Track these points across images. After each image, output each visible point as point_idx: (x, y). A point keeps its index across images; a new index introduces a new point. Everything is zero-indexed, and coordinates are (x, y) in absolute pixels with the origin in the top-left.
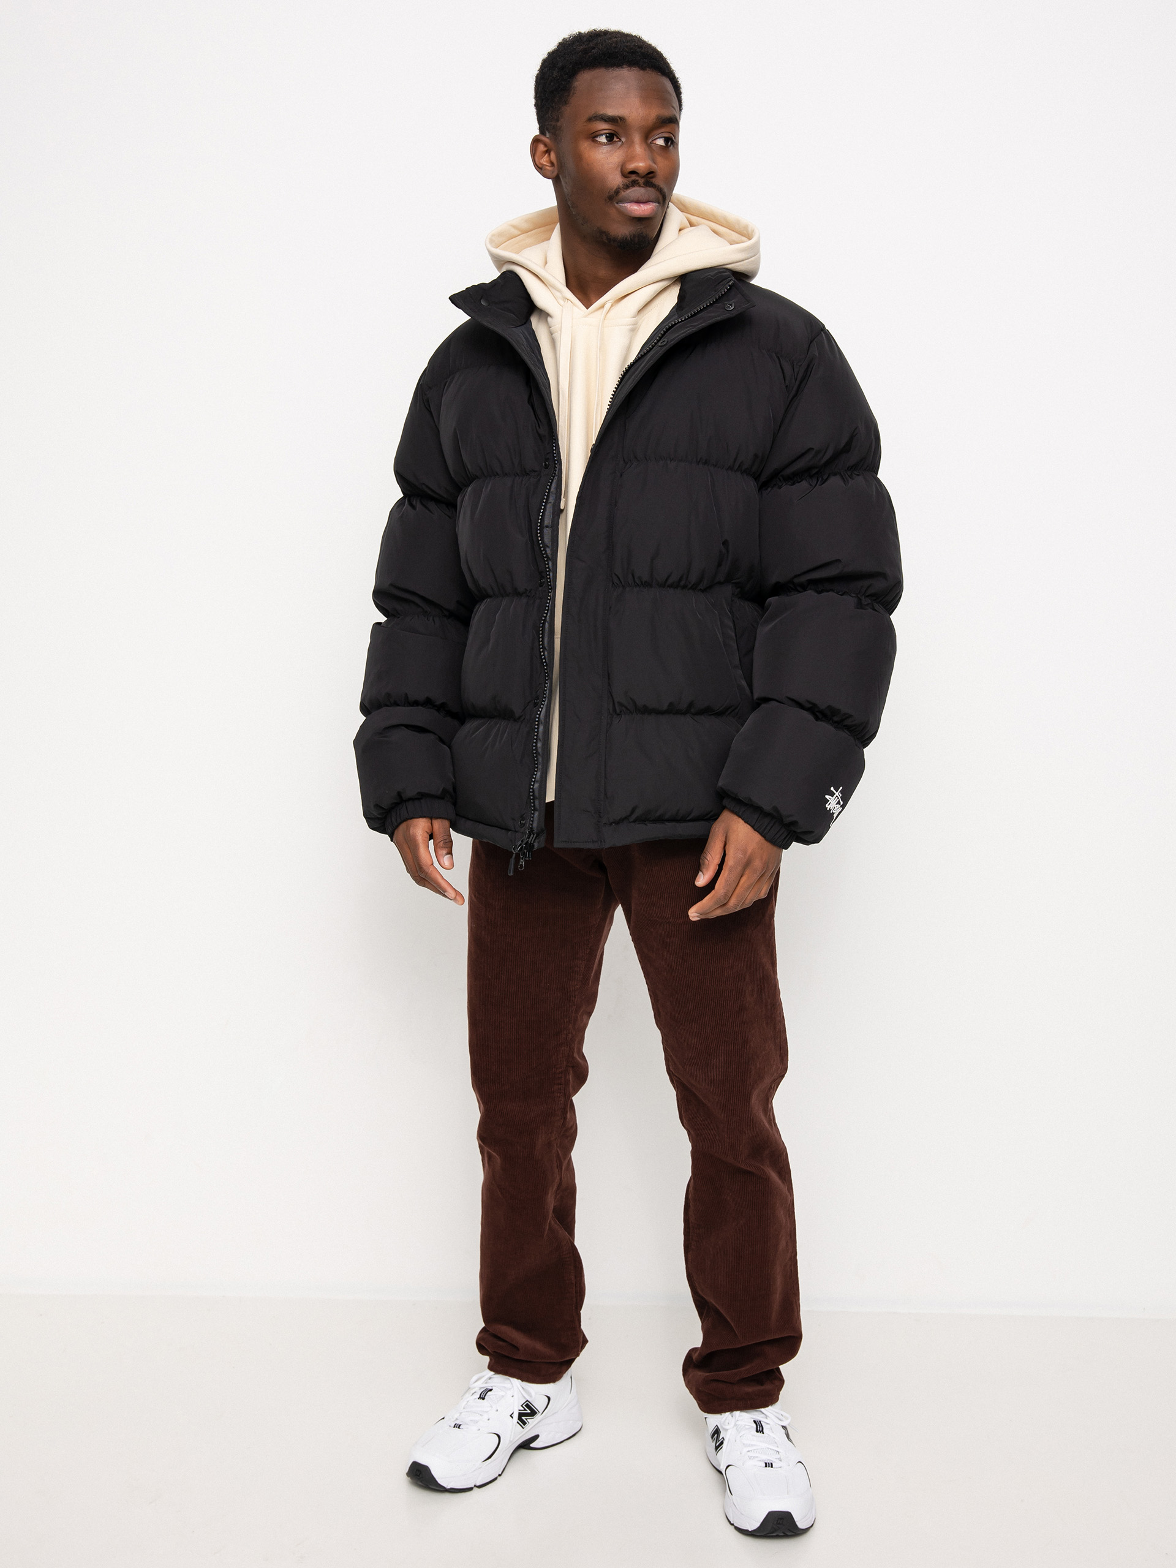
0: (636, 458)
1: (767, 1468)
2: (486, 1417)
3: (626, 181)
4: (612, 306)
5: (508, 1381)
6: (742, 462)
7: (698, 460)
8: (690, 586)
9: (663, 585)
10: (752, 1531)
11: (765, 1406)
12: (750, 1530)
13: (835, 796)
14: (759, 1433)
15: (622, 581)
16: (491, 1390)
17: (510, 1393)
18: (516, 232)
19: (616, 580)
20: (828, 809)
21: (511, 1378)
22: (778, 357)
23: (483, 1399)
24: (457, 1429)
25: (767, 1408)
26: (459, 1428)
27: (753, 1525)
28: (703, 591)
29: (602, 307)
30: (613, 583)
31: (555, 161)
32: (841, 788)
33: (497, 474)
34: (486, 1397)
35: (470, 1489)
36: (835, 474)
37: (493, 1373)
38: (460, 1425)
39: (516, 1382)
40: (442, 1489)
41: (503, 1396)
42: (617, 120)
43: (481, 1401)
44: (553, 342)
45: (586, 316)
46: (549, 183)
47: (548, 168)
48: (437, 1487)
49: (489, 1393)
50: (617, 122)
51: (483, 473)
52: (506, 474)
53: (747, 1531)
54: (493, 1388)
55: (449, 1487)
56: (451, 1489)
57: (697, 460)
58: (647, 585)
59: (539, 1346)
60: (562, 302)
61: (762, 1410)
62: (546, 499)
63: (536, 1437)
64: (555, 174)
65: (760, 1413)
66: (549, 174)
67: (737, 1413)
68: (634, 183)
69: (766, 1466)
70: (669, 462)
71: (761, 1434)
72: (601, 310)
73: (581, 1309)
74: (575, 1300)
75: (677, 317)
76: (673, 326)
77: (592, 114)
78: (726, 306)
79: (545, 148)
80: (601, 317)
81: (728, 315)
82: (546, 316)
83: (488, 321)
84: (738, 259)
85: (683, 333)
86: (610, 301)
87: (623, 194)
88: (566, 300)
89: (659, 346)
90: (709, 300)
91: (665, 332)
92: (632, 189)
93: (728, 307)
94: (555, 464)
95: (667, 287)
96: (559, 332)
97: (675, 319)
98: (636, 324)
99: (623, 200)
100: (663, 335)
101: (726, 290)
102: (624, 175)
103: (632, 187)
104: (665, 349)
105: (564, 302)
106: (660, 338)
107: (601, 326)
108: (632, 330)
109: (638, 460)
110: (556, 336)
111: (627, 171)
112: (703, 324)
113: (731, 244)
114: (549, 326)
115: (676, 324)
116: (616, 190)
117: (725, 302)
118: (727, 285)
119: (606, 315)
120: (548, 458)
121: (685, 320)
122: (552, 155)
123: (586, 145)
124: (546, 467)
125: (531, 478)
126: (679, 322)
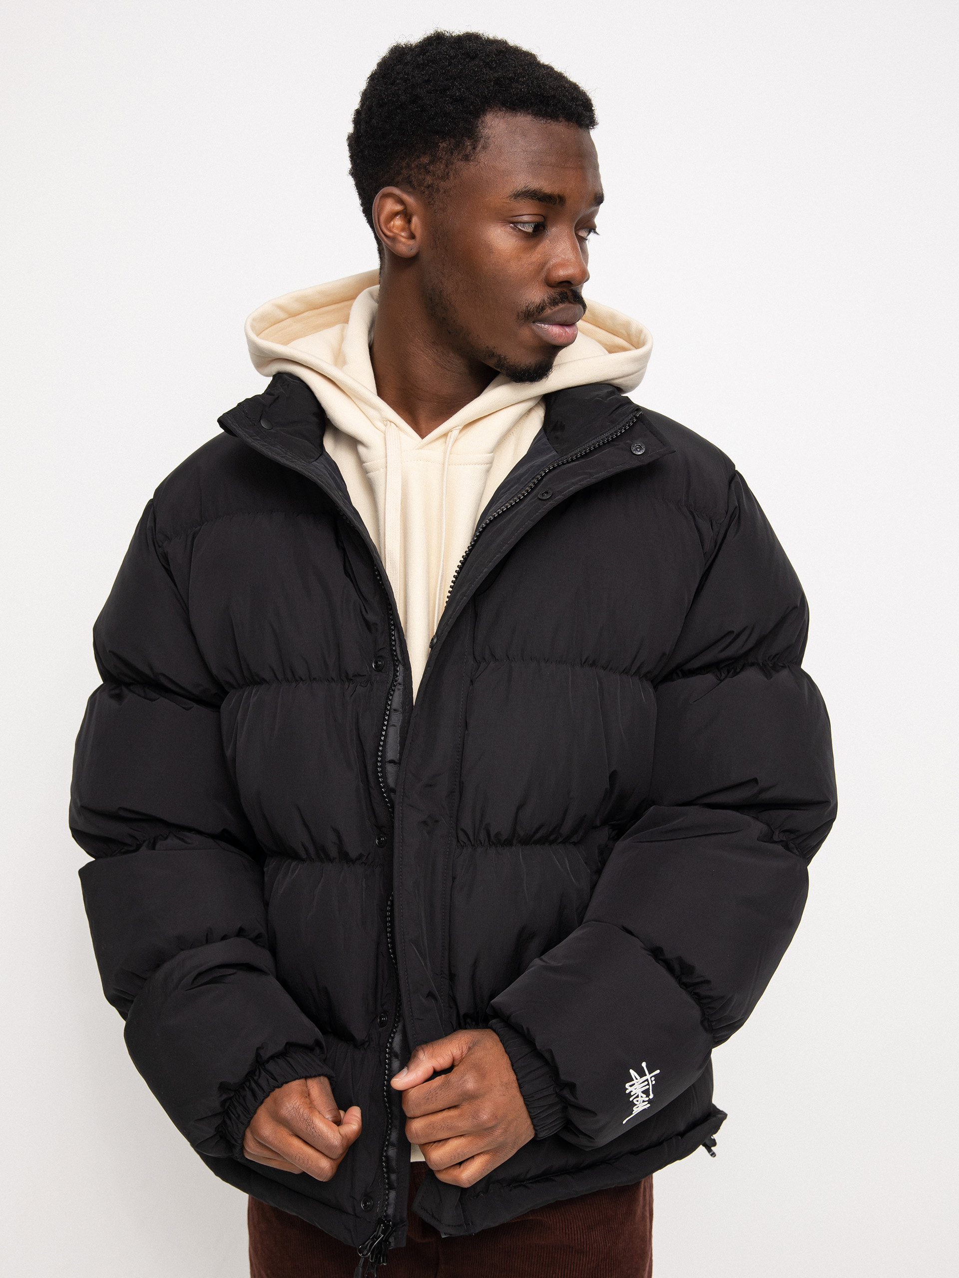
0: (493, 656)
4: (459, 434)
6: (642, 664)
7: (583, 661)
8: (560, 840)
9: (526, 841)
13: (644, 1078)
15: (472, 838)
19: (462, 837)
20: (627, 1092)
22: (692, 513)
28: (575, 844)
29: (445, 435)
30: (458, 841)
32: (658, 1072)
33: (301, 679)
36: (752, 664)
42: (556, 200)
44: (370, 487)
45: (421, 448)
47: (403, 240)
50: (553, 202)
51: (275, 675)
52: (316, 680)
57: (581, 660)
58: (508, 843)
60: (380, 425)
64: (414, 251)
68: (563, 297)
70: (542, 664)
75: (554, 453)
76: (554, 468)
77: (519, 189)
78: (633, 449)
79: (399, 208)
80: (445, 453)
81: (636, 463)
82: (353, 443)
83: (278, 454)
84: (624, 373)
85: (574, 484)
86: (457, 428)
87: (548, 311)
88: (389, 422)
89: (534, 497)
90: (606, 436)
91: (543, 477)
92: (561, 306)
93: (636, 449)
94: (395, 666)
95: (530, 411)
96: (382, 470)
97: (554, 456)
98: (491, 463)
99: (544, 321)
100: (539, 481)
101: (631, 424)
102: (550, 283)
103: (561, 302)
104: (549, 506)
105: (386, 425)
106: (536, 485)
107: (447, 463)
108: (488, 471)
109: (497, 660)
110: (377, 476)
111: (558, 280)
112: (603, 474)
113: (610, 352)
114: (360, 462)
115: (559, 466)
116: (539, 306)
117: (628, 441)
118: (632, 415)
119: (452, 448)
120: (381, 657)
121: (573, 461)
122: (415, 220)
123: (499, 231)
124: (379, 669)
125: (358, 687)
126: (563, 464)
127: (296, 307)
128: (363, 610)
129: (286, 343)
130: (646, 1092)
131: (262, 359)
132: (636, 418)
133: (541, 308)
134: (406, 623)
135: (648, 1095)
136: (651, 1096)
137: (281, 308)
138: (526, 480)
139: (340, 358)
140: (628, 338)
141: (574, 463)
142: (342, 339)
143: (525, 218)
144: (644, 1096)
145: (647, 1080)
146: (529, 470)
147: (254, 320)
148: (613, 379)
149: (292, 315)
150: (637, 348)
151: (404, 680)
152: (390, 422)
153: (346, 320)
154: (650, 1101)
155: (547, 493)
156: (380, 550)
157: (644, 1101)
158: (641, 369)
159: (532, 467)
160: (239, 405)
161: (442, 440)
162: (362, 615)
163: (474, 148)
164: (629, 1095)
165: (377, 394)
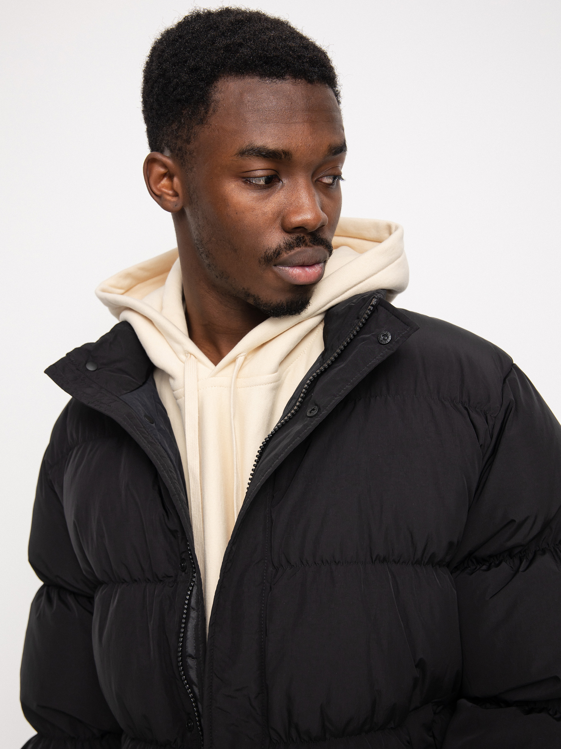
4: (246, 359)
29: (234, 361)
30: (271, 739)
31: (180, 191)
42: (281, 155)
46: (168, 217)
47: (169, 198)
50: (281, 158)
52: (136, 581)
60: (183, 357)
62: (186, 614)
64: (179, 207)
66: (169, 205)
68: (300, 242)
72: (232, 366)
77: (244, 146)
79: (162, 170)
80: (232, 378)
82: (165, 375)
86: (242, 355)
87: (285, 256)
88: (189, 355)
92: (297, 250)
93: (383, 339)
99: (284, 264)
102: (287, 229)
103: (297, 247)
107: (233, 387)
111: (294, 226)
114: (172, 391)
116: (276, 251)
119: (238, 373)
120: (184, 559)
122: (176, 180)
123: (233, 186)
124: (183, 570)
125: (166, 587)
128: (166, 520)
133: (278, 253)
143: (259, 173)
152: (191, 354)
162: (166, 524)
163: (206, 113)
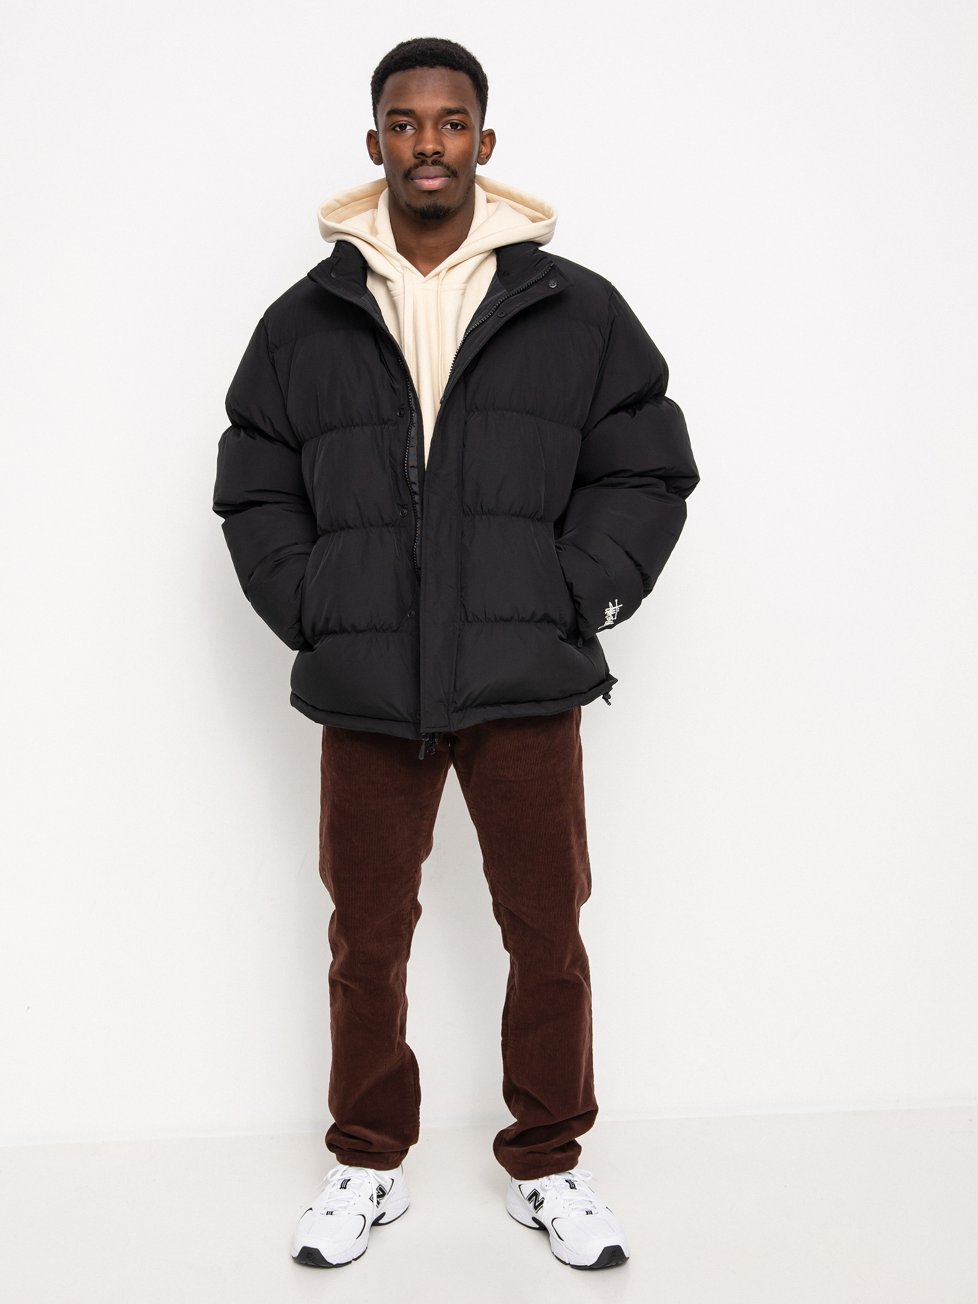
0: (477, 408)
1: (589, 1215)
2: (352, 1202)
3: (416, 161)
4: (446, 274)
5: (363, 1171)
7: (527, 411)
9: (507, 514)
10: (590, 1266)
11: (572, 1168)
12: (589, 1265)
13: (615, 608)
14: (573, 1190)
15: (472, 510)
16: (349, 1180)
17: (367, 1180)
18: (338, 205)
19: (467, 510)
21: (366, 1169)
23: (345, 1188)
24: (330, 1215)
25: (573, 1170)
26: (332, 1214)
27: (592, 1260)
30: (464, 512)
32: (621, 605)
33: (357, 425)
34: (347, 1187)
35: (350, 1262)
37: (347, 1166)
38: (332, 1212)
39: (371, 1172)
40: (329, 1266)
41: (362, 1184)
43: (343, 1190)
44: (394, 306)
45: (424, 283)
48: (326, 1264)
49: (348, 1182)
51: (342, 424)
52: (365, 424)
53: (586, 1266)
54: (351, 1178)
55: (335, 1263)
56: (337, 1264)
58: (494, 513)
59: (387, 1139)
60: (400, 269)
61: (570, 1171)
62: (409, 444)
63: (384, 1214)
65: (568, 1174)
67: (553, 1176)
69: (587, 1214)
70: (505, 412)
71: (575, 1190)
73: (419, 1105)
74: (414, 1098)
75: (505, 290)
76: (506, 299)
78: (550, 285)
80: (438, 285)
81: (552, 293)
82: (384, 280)
83: (342, 293)
84: (541, 234)
85: (517, 307)
86: (445, 270)
88: (404, 267)
89: (496, 316)
90: (534, 278)
91: (499, 305)
93: (552, 285)
94: (411, 413)
95: (486, 258)
96: (402, 295)
97: (505, 292)
98: (465, 289)
100: (497, 307)
101: (548, 271)
104: (504, 320)
105: (404, 270)
106: (496, 309)
107: (439, 291)
108: (463, 294)
109: (479, 411)
110: (399, 299)
112: (533, 301)
113: (533, 222)
114: (388, 291)
115: (508, 297)
117: (547, 281)
118: (548, 265)
119: (442, 282)
120: (403, 409)
121: (516, 294)
124: (401, 416)
125: (390, 426)
126: (511, 296)
127: (345, 200)
128: (392, 382)
129: (340, 222)
130: (614, 615)
131: (327, 233)
132: (551, 267)
134: (419, 390)
135: (614, 617)
136: (615, 618)
137: (338, 201)
138: (490, 307)
139: (374, 230)
140: (543, 213)
141: (517, 295)
142: (374, 220)
144: (612, 617)
145: (616, 609)
146: (491, 301)
147: (322, 209)
148: (535, 238)
149: (344, 205)
150: (549, 219)
151: (418, 421)
153: (376, 207)
154: (614, 621)
155: (502, 313)
156: (401, 347)
157: (611, 620)
158: (550, 232)
159: (493, 299)
160: (319, 264)
161: (437, 277)
162: (392, 386)
164: (606, 615)
165: (396, 250)
